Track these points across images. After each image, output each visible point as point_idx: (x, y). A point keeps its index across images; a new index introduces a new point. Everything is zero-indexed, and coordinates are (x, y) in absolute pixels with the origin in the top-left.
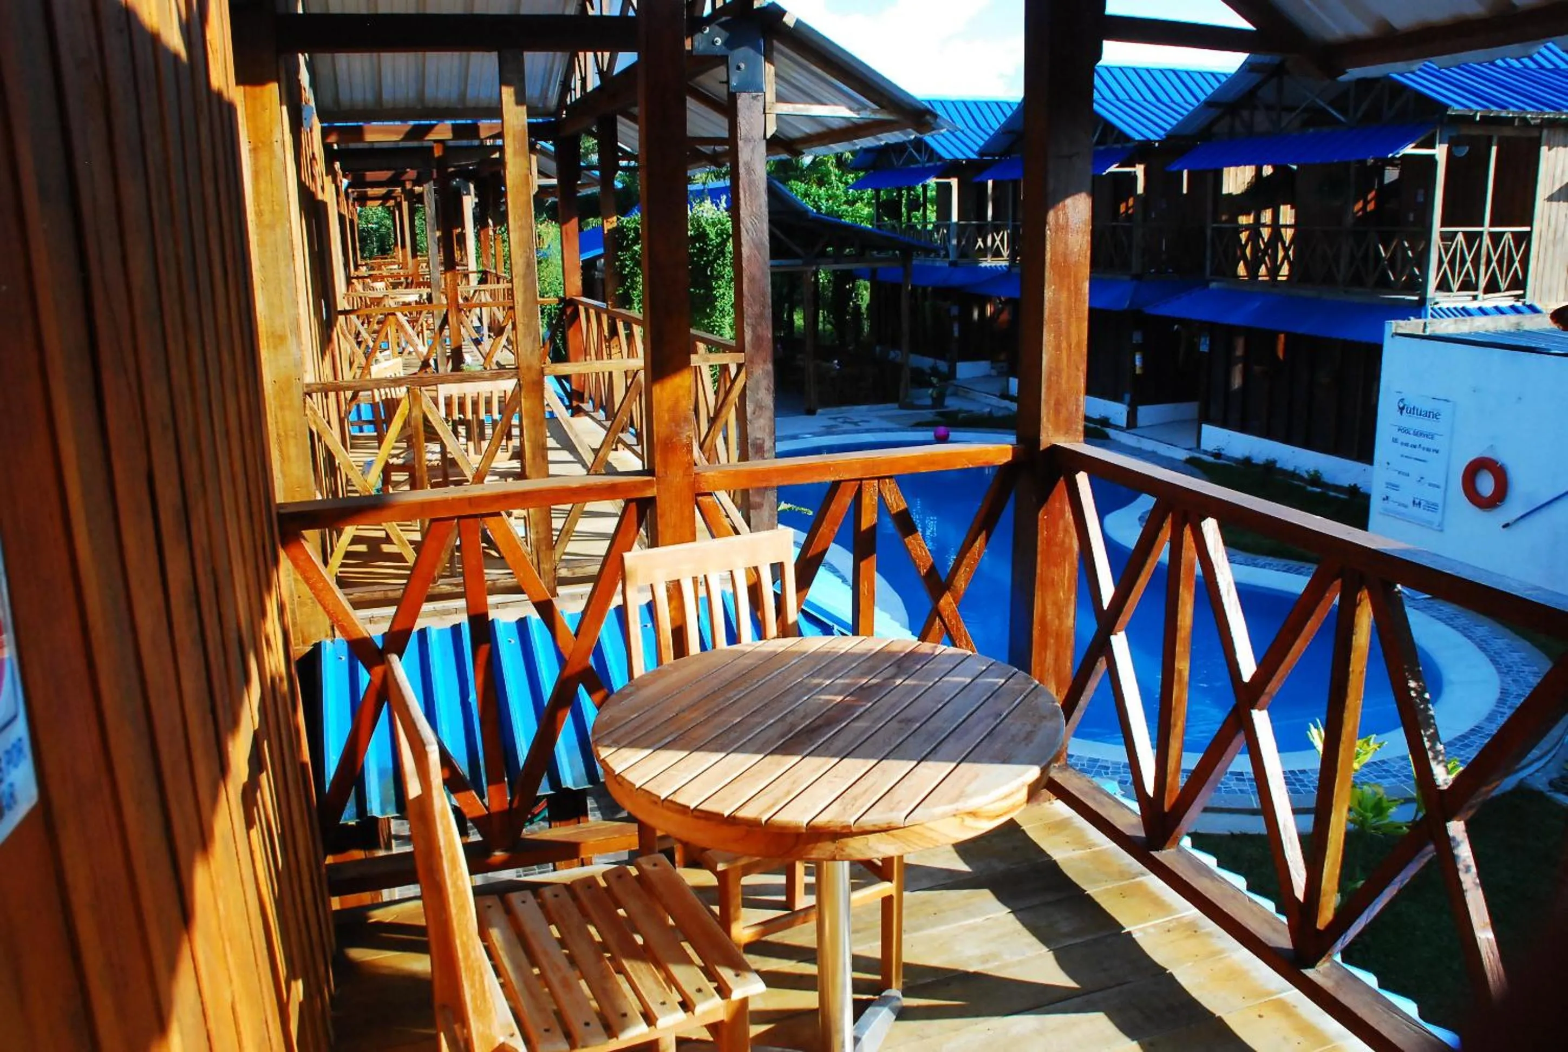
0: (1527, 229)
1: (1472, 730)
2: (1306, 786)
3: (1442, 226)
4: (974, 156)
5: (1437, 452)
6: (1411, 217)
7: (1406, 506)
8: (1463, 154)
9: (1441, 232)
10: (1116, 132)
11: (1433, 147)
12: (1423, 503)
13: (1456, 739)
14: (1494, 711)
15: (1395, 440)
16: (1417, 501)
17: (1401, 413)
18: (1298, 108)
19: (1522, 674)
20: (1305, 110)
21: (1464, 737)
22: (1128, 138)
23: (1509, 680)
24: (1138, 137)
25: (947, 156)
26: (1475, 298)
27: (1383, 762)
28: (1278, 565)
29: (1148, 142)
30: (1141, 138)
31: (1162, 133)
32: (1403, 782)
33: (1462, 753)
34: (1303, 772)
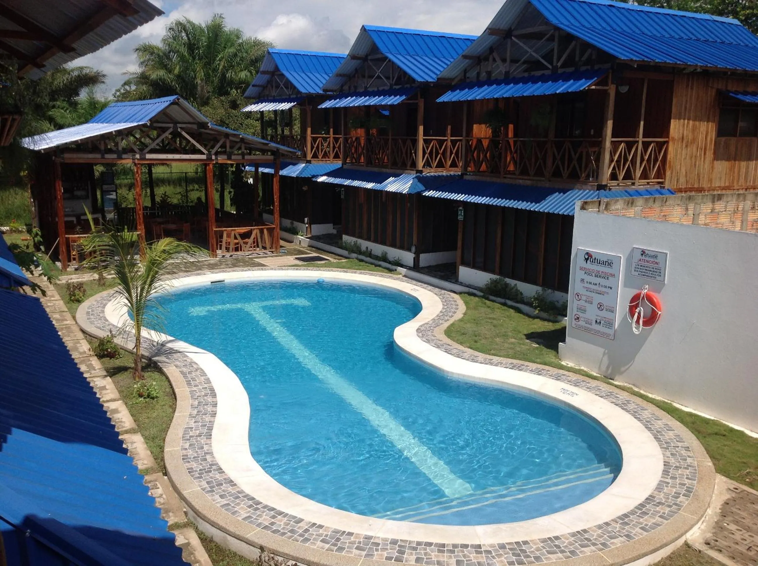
0: (667, 139)
1: (647, 499)
2: (528, 556)
3: (612, 137)
4: (321, 92)
5: (611, 288)
6: (592, 132)
7: (591, 324)
8: (625, 91)
9: (612, 141)
10: (407, 76)
11: (607, 85)
12: (602, 322)
13: (636, 508)
14: (661, 481)
15: (582, 280)
16: (598, 321)
17: (586, 262)
18: (519, 61)
19: (677, 449)
20: (524, 63)
21: (641, 506)
22: (414, 80)
23: (668, 454)
24: (420, 80)
25: (303, 91)
26: (633, 184)
27: (585, 531)
28: (506, 364)
29: (427, 83)
30: (422, 80)
31: (434, 76)
32: (600, 550)
33: (641, 520)
34: (526, 543)
